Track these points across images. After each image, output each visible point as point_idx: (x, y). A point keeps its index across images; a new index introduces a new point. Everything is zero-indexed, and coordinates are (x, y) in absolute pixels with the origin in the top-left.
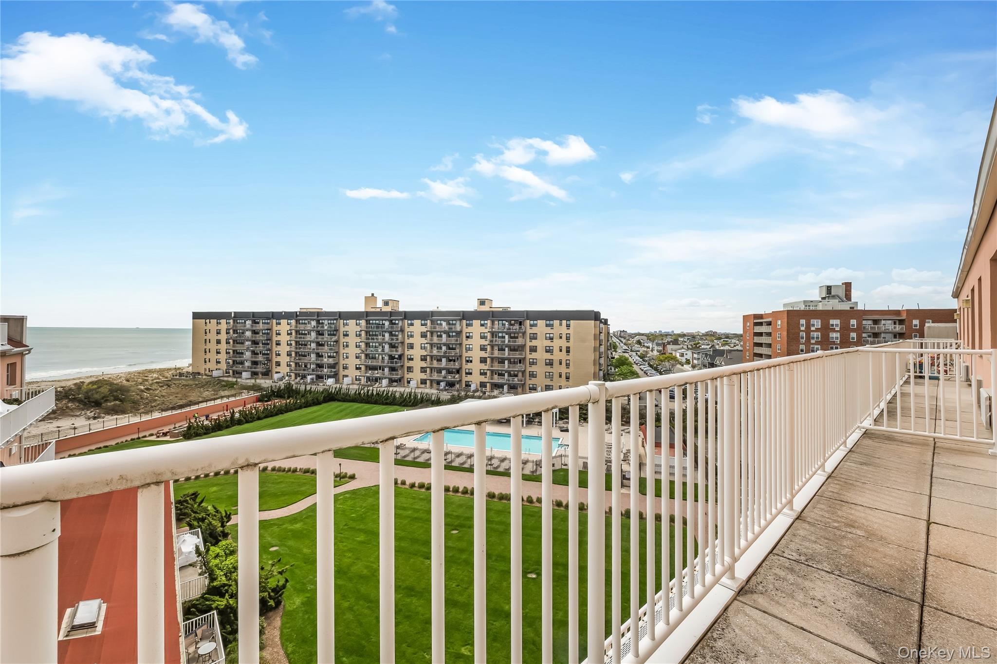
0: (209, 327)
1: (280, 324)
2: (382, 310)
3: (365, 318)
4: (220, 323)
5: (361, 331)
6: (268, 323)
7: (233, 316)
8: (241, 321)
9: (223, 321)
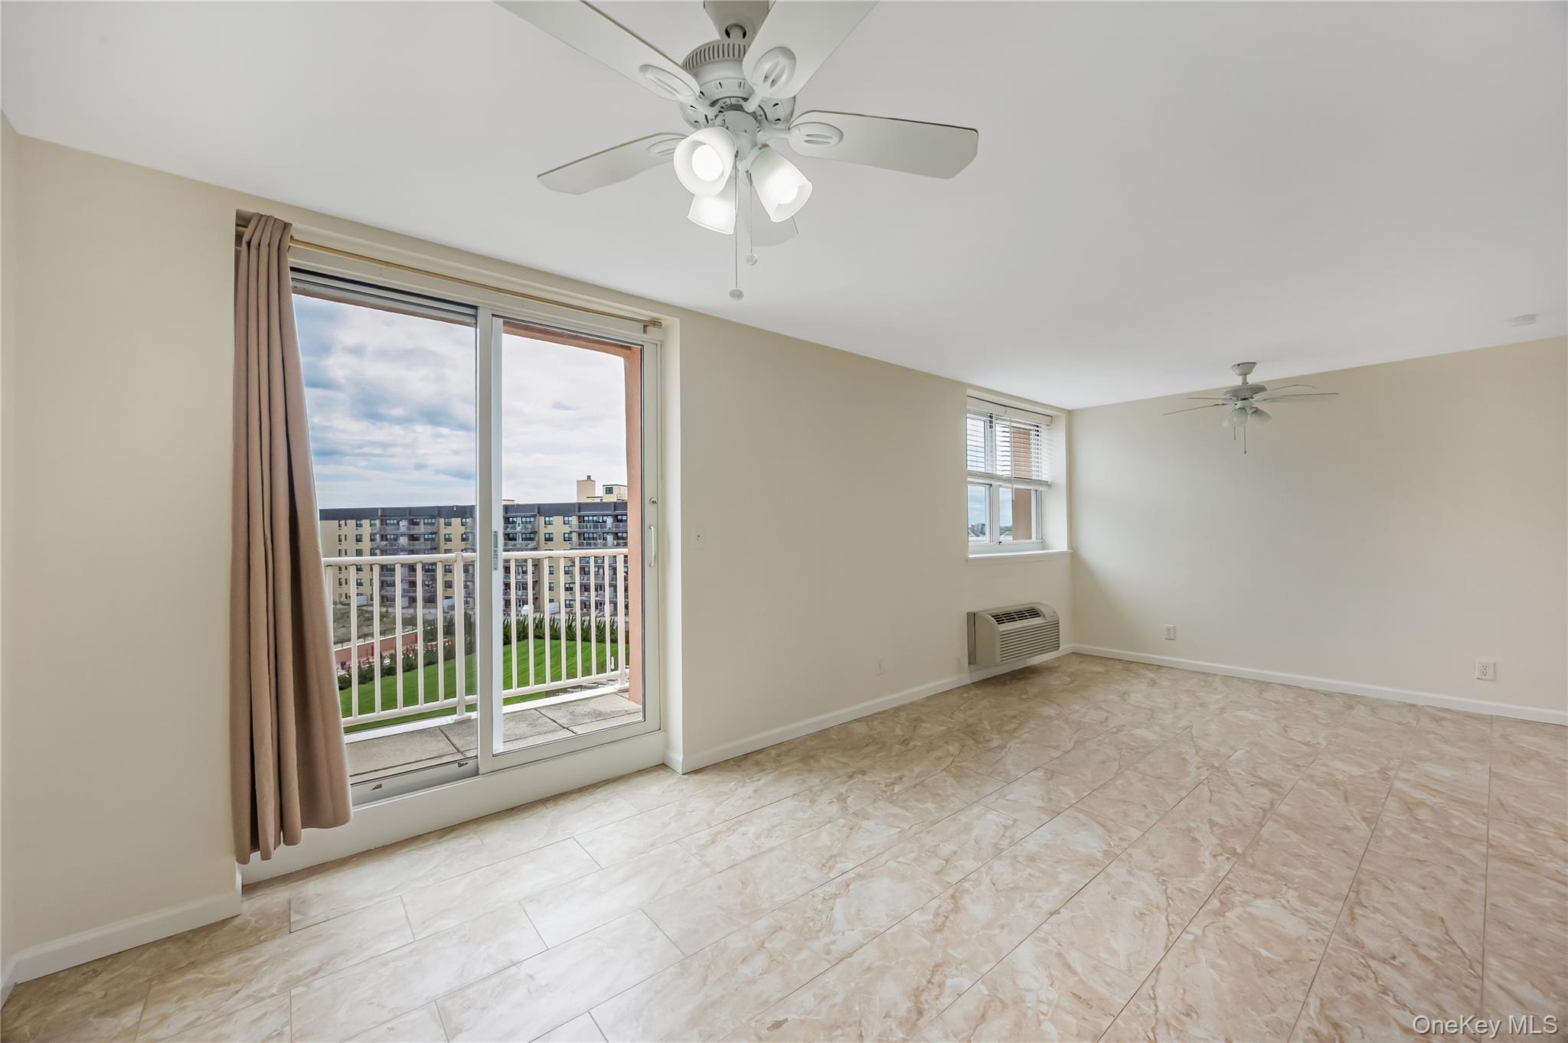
0: (345, 530)
1: (450, 524)
2: (604, 501)
3: (577, 513)
4: (361, 526)
5: (571, 532)
6: (432, 524)
7: (380, 514)
8: (392, 522)
9: (366, 523)
